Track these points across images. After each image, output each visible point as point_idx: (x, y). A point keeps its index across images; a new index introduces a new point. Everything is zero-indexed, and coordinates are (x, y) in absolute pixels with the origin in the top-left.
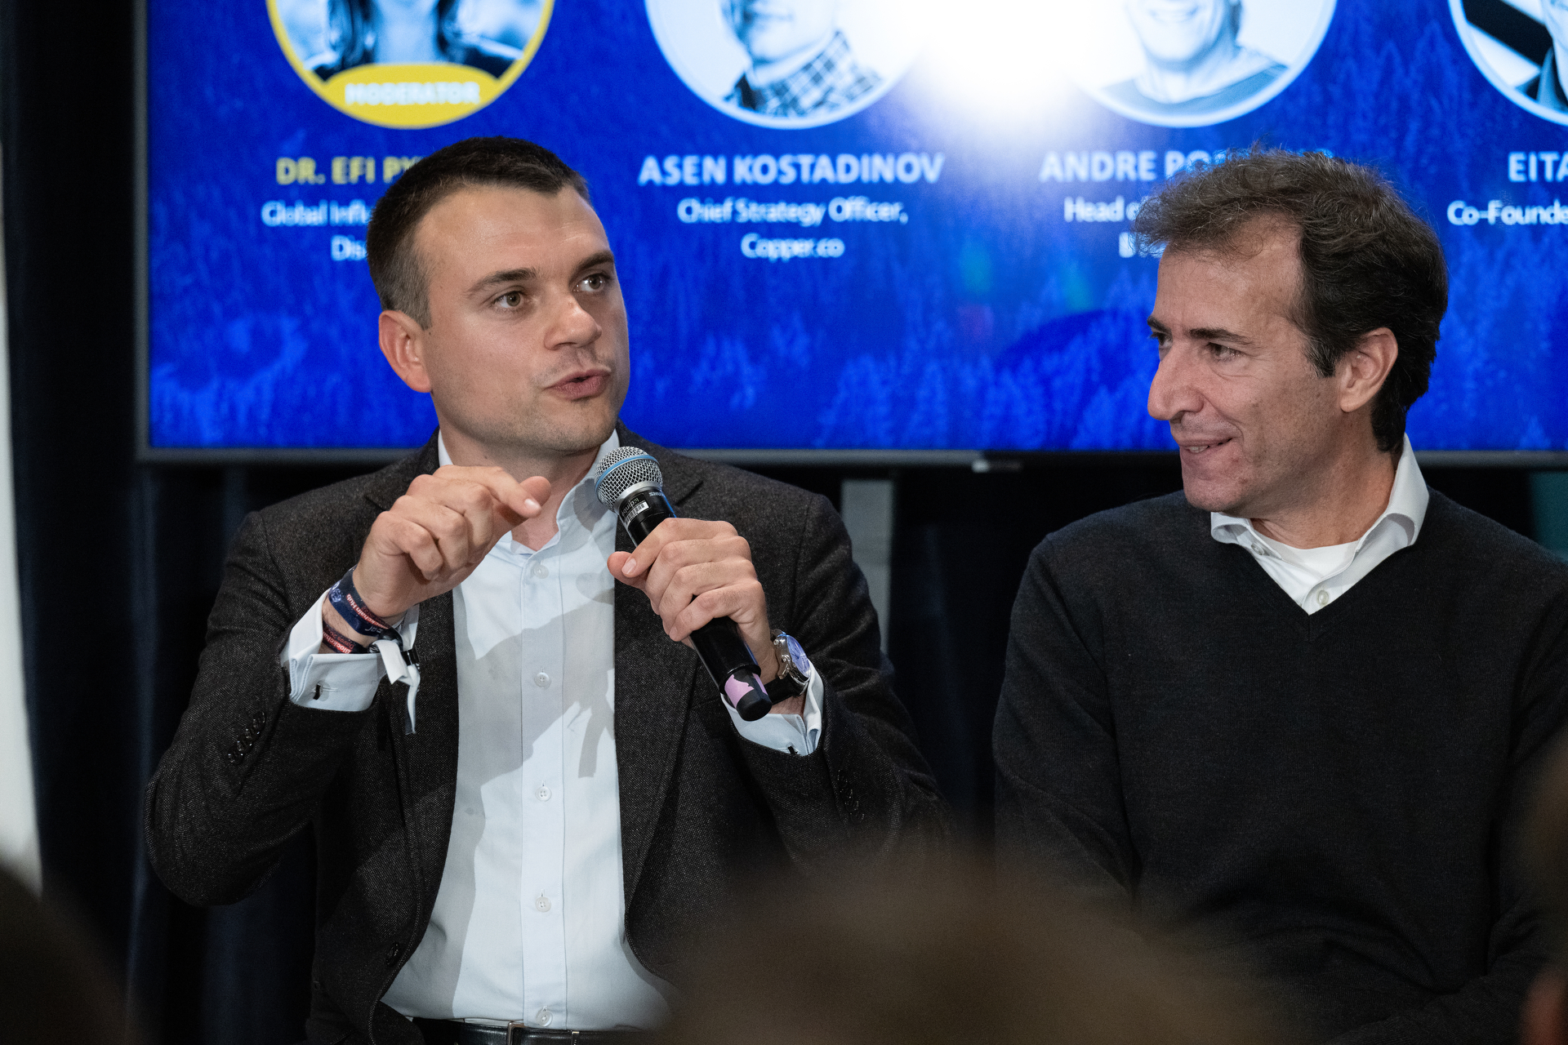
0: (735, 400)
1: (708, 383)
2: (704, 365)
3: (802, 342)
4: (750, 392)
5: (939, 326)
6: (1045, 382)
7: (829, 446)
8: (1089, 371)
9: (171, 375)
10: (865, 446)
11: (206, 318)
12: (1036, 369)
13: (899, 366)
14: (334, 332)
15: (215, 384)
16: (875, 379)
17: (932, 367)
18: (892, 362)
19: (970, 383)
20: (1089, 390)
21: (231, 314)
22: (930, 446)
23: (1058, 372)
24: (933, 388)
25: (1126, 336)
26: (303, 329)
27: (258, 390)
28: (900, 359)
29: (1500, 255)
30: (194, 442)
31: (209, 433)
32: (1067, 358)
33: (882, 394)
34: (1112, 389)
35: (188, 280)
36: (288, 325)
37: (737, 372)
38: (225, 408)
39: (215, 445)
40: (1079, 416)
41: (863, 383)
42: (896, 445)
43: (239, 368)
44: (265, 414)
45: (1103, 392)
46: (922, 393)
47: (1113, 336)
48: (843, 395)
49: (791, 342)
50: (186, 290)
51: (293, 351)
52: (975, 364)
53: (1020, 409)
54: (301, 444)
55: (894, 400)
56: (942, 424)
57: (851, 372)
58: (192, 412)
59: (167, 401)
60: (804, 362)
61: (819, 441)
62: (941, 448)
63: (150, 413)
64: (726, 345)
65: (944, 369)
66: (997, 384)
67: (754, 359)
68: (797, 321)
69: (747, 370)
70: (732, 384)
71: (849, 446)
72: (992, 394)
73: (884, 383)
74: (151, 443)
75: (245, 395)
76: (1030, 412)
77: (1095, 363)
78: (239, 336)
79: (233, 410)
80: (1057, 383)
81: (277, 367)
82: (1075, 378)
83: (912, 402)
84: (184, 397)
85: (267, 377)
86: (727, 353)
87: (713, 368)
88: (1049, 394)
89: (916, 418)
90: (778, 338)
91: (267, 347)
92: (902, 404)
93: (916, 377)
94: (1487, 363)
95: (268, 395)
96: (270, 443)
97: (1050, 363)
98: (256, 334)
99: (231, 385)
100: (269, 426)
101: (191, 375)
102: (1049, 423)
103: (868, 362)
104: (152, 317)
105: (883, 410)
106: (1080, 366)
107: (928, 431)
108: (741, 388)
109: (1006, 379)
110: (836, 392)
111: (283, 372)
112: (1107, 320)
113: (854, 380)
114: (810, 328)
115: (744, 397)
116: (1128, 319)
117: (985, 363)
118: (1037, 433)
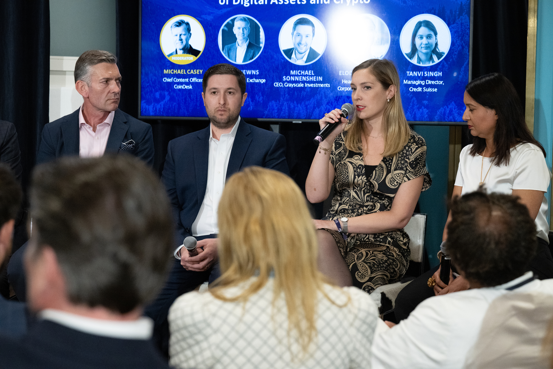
0: (249, 108)
3: (261, 98)
4: (251, 107)
5: (287, 95)
6: (306, 106)
7: (266, 118)
8: (314, 104)
9: (145, 102)
10: (273, 118)
11: (151, 91)
12: (304, 104)
13: (279, 103)
14: (175, 95)
15: (153, 104)
16: (275, 105)
17: (285, 103)
18: (278, 102)
19: (292, 106)
20: (314, 108)
21: (156, 91)
22: (285, 118)
23: (309, 104)
24: (285, 108)
25: (322, 97)
26: (169, 94)
27: (161, 105)
28: (279, 101)
30: (149, 115)
31: (151, 114)
32: (310, 102)
33: (276, 108)
34: (319, 108)
35: (148, 84)
36: (166, 93)
37: (249, 103)
38: (154, 109)
39: (153, 116)
40: (312, 113)
41: (272, 106)
42: (278, 118)
43: (157, 101)
44: (162, 110)
45: (317, 108)
46: (283, 108)
47: (319, 98)
48: (269, 108)
49: (259, 98)
50: (148, 86)
51: (167, 98)
52: (293, 103)
53: (301, 111)
54: (168, 116)
55: (278, 109)
56: (287, 114)
57: (270, 104)
58: (148, 109)
59: (144, 107)
60: (262, 102)
61: (264, 117)
62: (287, 119)
63: (141, 109)
65: (287, 104)
66: (297, 107)
67: (252, 101)
68: (260, 94)
69: (251, 103)
70: (248, 105)
71: (270, 118)
72: (296, 108)
73: (276, 106)
74: (141, 115)
75: (158, 107)
76: (303, 112)
78: (157, 95)
79: (156, 109)
80: (308, 106)
81: (164, 101)
82: (312, 106)
84: (147, 106)
85: (162, 103)
88: (307, 109)
89: (282, 113)
91: (163, 97)
92: (280, 110)
93: (283, 105)
95: (162, 106)
96: (163, 116)
97: (307, 103)
98: (160, 95)
99: (156, 104)
100: (163, 112)
101: (148, 102)
102: (307, 114)
103: (273, 102)
104: (141, 91)
105: (276, 111)
106: (312, 103)
107: (284, 115)
108: (250, 106)
109: (299, 105)
110: (268, 107)
111: (165, 102)
112: (318, 95)
113: (271, 105)
114: (263, 96)
115: (250, 108)
116: (322, 94)
117: (295, 102)
118: (304, 116)
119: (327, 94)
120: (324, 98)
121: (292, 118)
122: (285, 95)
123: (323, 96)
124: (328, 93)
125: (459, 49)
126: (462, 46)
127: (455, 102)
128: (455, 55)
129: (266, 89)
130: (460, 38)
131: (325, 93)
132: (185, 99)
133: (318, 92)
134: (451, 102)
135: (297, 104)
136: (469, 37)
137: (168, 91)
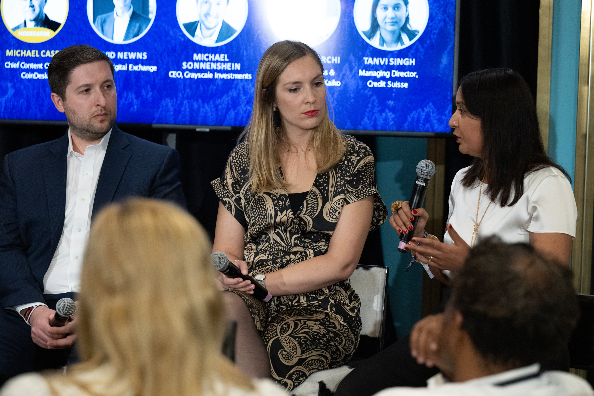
0: (132, 109)
1: (124, 104)
2: (123, 99)
3: (150, 94)
4: (136, 107)
5: (188, 90)
6: (216, 107)
8: (228, 104)
10: (166, 123)
12: (213, 103)
13: (177, 101)
14: (22, 87)
16: (170, 105)
17: (185, 102)
18: (175, 100)
19: (196, 106)
20: (228, 109)
22: (184, 124)
23: (220, 104)
24: (186, 107)
25: (239, 94)
26: (14, 86)
28: (177, 99)
29: (341, 75)
32: (222, 100)
33: (172, 109)
34: (234, 109)
36: (10, 85)
37: (132, 101)
40: (225, 117)
41: (167, 106)
42: (175, 123)
44: (3, 110)
45: (232, 110)
46: (183, 109)
47: (235, 94)
48: (161, 108)
49: (147, 93)
51: (11, 92)
52: (197, 101)
53: (209, 114)
55: (175, 110)
56: (188, 118)
57: (163, 103)
60: (151, 99)
61: (154, 122)
62: (187, 125)
64: (130, 94)
65: (189, 103)
66: (203, 107)
67: (137, 98)
68: (149, 88)
69: (135, 101)
70: (131, 105)
71: (162, 123)
72: (201, 109)
73: (172, 106)
76: (212, 115)
77: (230, 102)
80: (220, 107)
81: (7, 96)
82: (224, 106)
83: (180, 111)
85: (4, 99)
86: (130, 96)
87: (126, 100)
88: (217, 110)
89: (181, 116)
90: (144, 93)
91: (4, 91)
92: (177, 112)
93: (182, 104)
94: (336, 105)
95: (4, 104)
97: (218, 101)
100: (4, 113)
102: (217, 118)
103: (168, 100)
105: (172, 113)
106: (226, 102)
107: (184, 120)
108: (133, 106)
109: (206, 105)
110: (159, 108)
111: (8, 98)
112: (234, 90)
113: (164, 105)
114: (152, 90)
115: (134, 108)
116: (239, 90)
117: (200, 101)
118: (214, 121)
119: (247, 89)
120: (242, 95)
121: (196, 124)
122: (185, 89)
123: (242, 92)
124: (249, 87)
125: (439, 26)
126: (444, 21)
127: (434, 104)
128: (434, 34)
129: (157, 81)
130: (442, 9)
131: (243, 87)
132: (38, 93)
133: (233, 86)
134: (428, 103)
135: (203, 103)
136: (455, 8)
137: (12, 81)
